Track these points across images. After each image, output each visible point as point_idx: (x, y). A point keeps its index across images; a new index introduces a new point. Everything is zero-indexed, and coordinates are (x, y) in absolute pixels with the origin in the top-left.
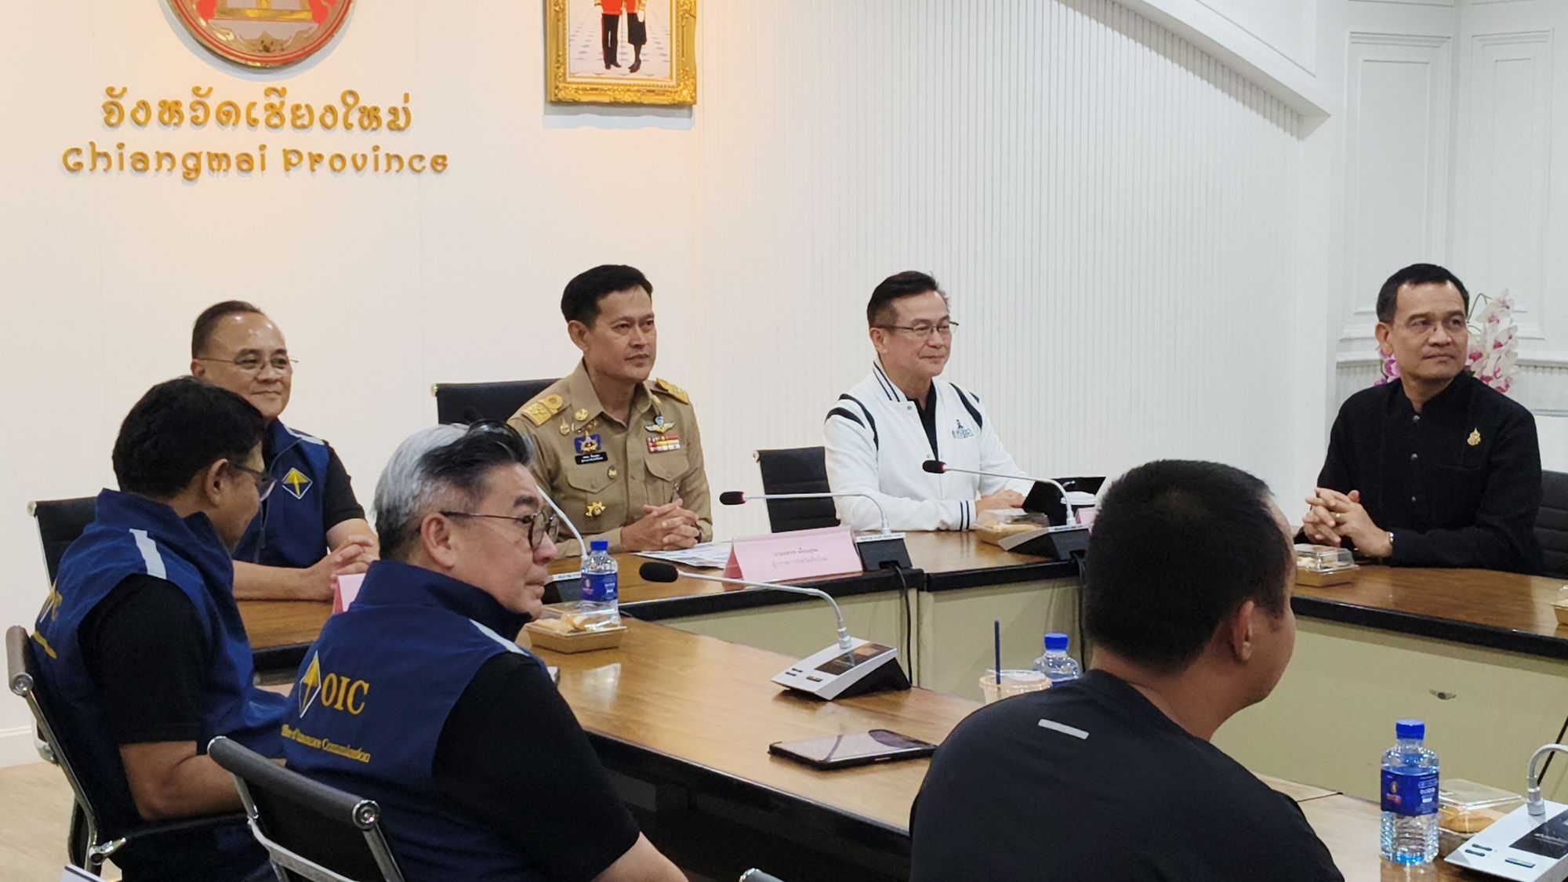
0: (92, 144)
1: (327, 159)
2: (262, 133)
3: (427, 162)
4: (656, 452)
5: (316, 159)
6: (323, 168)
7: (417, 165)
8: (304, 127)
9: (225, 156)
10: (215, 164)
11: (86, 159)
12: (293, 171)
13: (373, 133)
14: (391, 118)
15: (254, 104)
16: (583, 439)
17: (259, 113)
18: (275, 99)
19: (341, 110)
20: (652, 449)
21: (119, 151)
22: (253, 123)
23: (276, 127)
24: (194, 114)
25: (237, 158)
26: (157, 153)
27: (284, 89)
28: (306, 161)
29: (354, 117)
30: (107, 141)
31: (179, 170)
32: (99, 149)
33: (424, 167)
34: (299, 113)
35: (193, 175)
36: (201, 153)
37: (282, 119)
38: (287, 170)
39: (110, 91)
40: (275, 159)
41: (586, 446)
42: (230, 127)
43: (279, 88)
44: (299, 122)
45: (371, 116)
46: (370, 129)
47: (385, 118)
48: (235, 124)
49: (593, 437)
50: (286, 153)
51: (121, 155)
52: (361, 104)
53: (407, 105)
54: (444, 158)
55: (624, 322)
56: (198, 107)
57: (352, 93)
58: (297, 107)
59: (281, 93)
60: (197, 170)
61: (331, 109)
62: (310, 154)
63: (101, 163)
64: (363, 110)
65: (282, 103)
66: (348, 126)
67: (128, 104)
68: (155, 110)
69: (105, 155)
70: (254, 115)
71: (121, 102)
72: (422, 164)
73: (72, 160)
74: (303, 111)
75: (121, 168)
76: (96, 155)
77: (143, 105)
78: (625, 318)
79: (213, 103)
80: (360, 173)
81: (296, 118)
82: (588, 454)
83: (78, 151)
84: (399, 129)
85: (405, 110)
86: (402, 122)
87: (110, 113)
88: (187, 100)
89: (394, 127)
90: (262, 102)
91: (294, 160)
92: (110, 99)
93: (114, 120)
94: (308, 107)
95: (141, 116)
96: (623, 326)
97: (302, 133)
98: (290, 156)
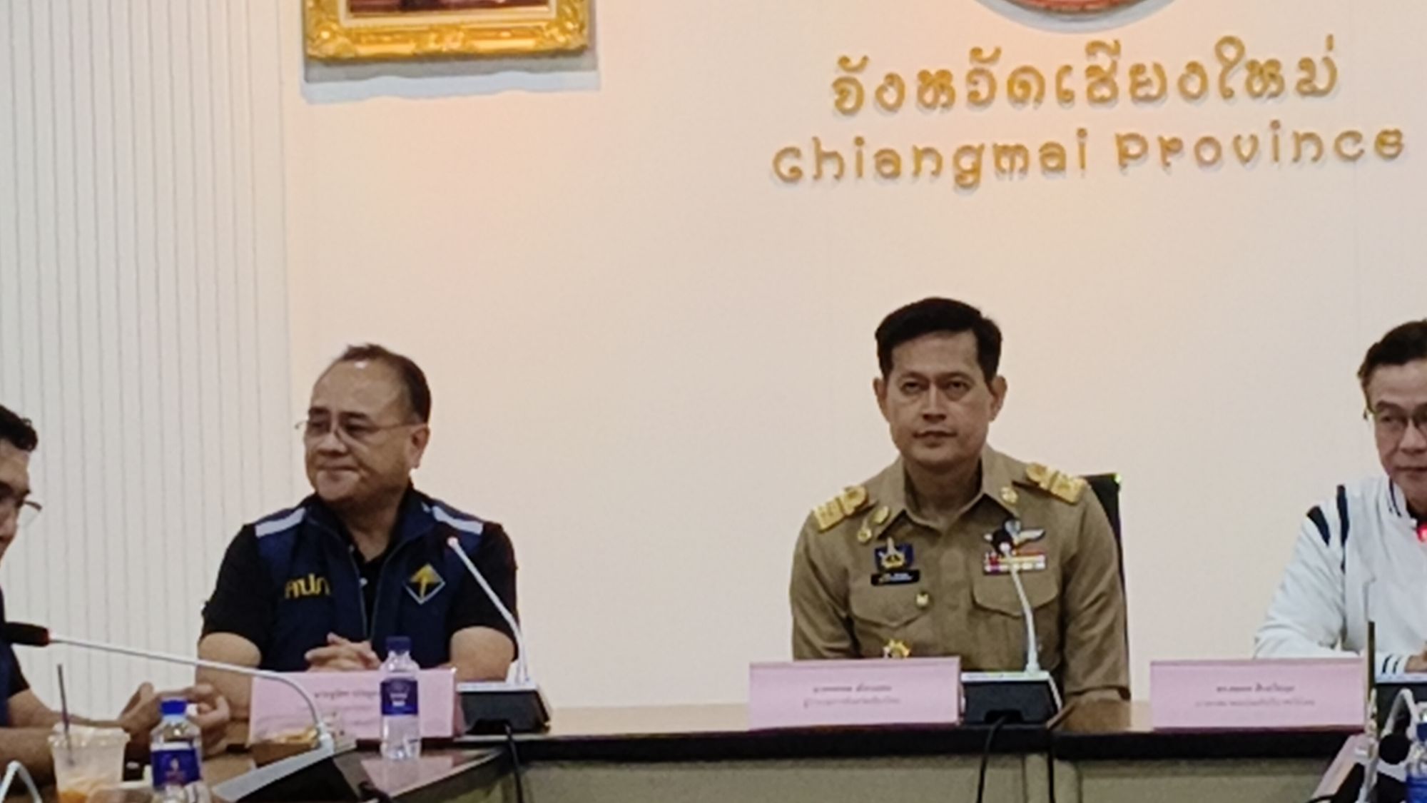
0: (816, 140)
1: (1189, 146)
2: (1082, 113)
3: (1369, 144)
4: (996, 573)
5: (1171, 147)
6: (1184, 163)
7: (1349, 148)
8: (1148, 99)
9: (1019, 149)
10: (1005, 163)
11: (807, 164)
12: (1133, 167)
13: (1271, 102)
14: (1303, 75)
15: (1068, 69)
16: (885, 550)
17: (1077, 83)
18: (1103, 60)
19: (1213, 70)
20: (988, 568)
21: (857, 148)
22: (1066, 97)
23: (1103, 100)
24: (972, 88)
25: (1041, 150)
26: (915, 149)
27: (1116, 42)
28: (1155, 151)
29: (1238, 79)
30: (839, 135)
31: (949, 173)
32: (825, 148)
33: (1362, 152)
34: (1142, 78)
35: (970, 179)
36: (982, 147)
37: (1115, 91)
38: (1123, 166)
39: (844, 61)
40: (1103, 151)
41: (889, 559)
42: (1031, 105)
43: (1110, 42)
44: (1141, 92)
45: (1267, 73)
46: (1265, 96)
47: (1292, 75)
48: (1039, 99)
49: (898, 548)
50: (1121, 140)
51: (859, 157)
52: (1249, 56)
53: (1331, 55)
54: (1397, 133)
55: (911, 380)
56: (976, 78)
57: (1230, 40)
58: (1138, 69)
59: (1115, 50)
60: (976, 170)
61: (1194, 67)
62: (1161, 139)
63: (830, 168)
64: (1252, 65)
65: (1114, 65)
66: (1228, 94)
67: (870, 80)
68: (912, 89)
69: (834, 155)
70: (1067, 84)
71: (859, 77)
72: (1360, 146)
73: (786, 165)
74: (1150, 74)
75: (860, 173)
76: (822, 157)
77: (892, 79)
78: (913, 374)
79: (1001, 72)
80: (1248, 165)
81: (1136, 85)
82: (893, 571)
83: (795, 152)
84: (1315, 92)
85: (1327, 61)
86: (1321, 84)
87: (843, 94)
88: (960, 69)
89: (1308, 89)
90: (1081, 64)
91: (1134, 149)
92: (843, 74)
93: (849, 104)
94: (1158, 68)
95: (891, 96)
96: (912, 385)
97: (1148, 108)
98: (1126, 143)
